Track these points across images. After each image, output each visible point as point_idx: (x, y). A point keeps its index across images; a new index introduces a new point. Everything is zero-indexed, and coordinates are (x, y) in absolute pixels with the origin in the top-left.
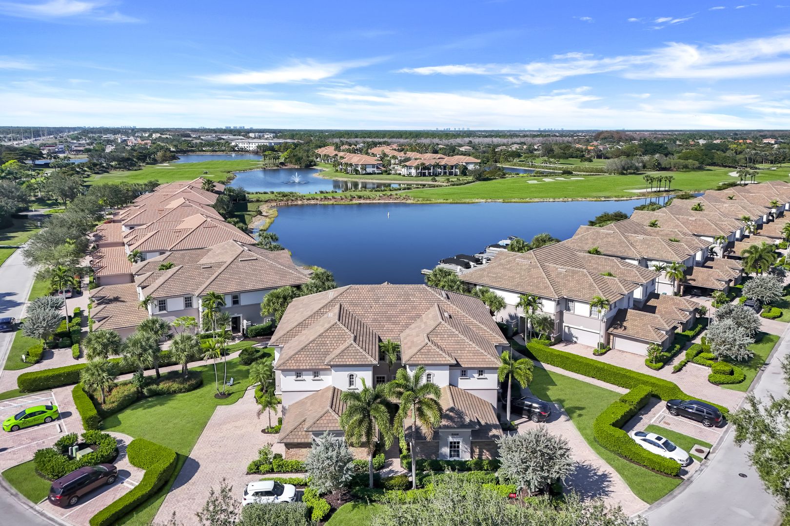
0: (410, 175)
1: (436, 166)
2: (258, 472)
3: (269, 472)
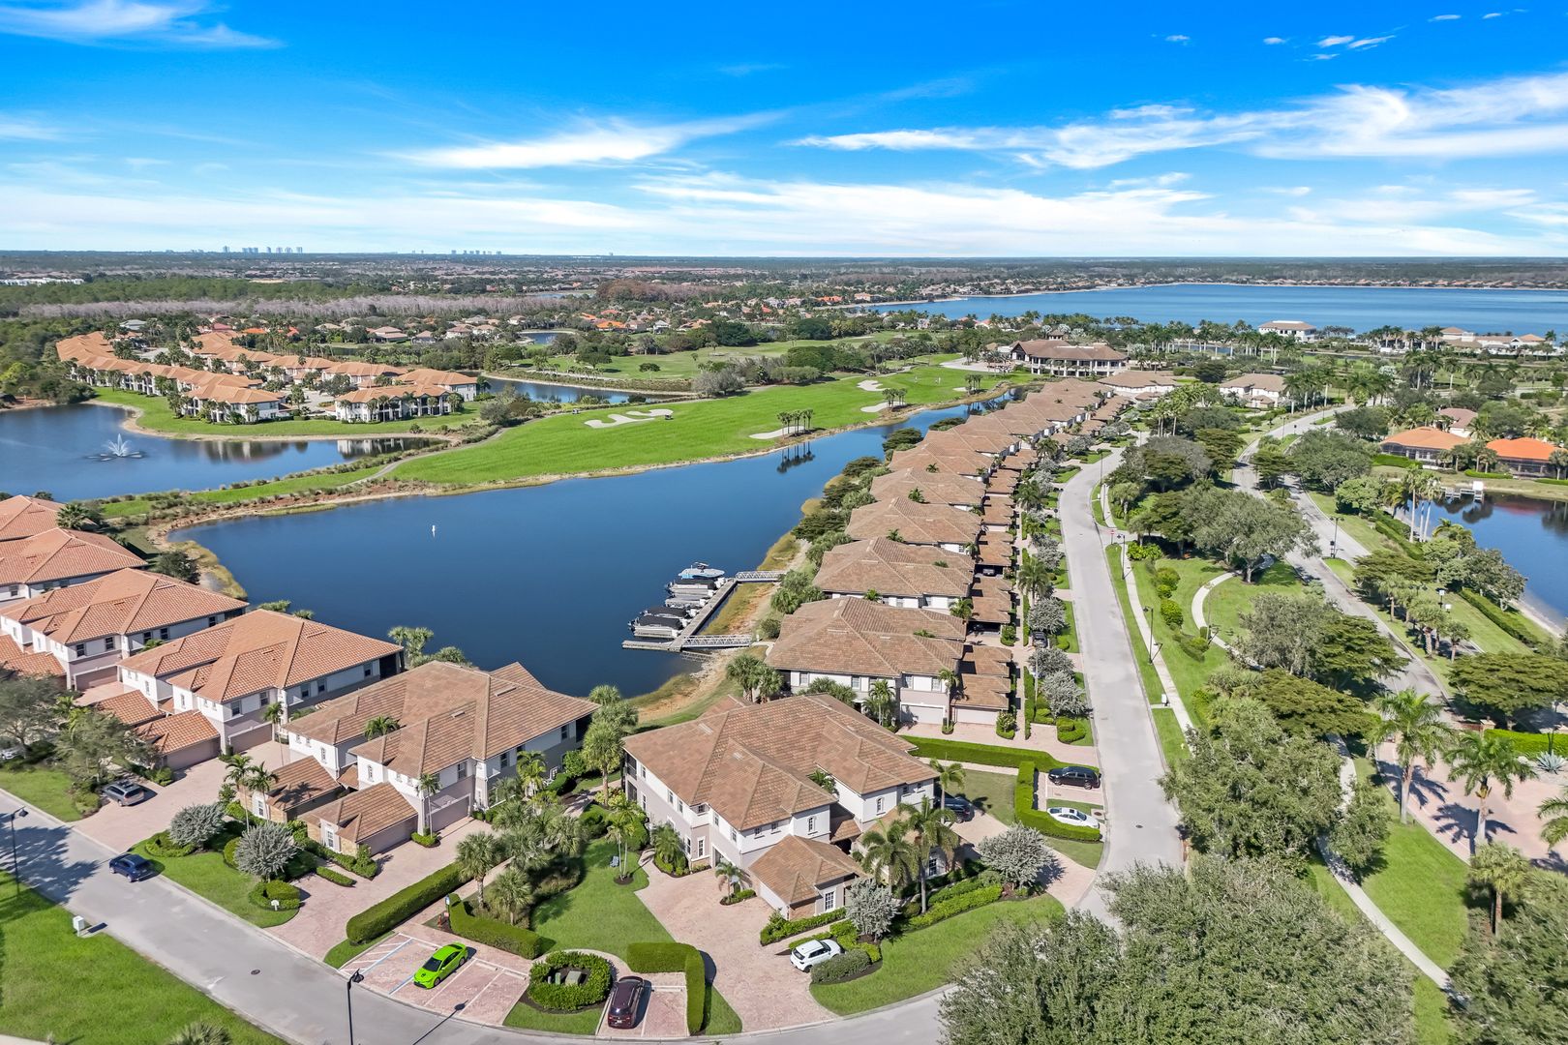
1: (408, 399)
2: (773, 941)
3: (783, 937)
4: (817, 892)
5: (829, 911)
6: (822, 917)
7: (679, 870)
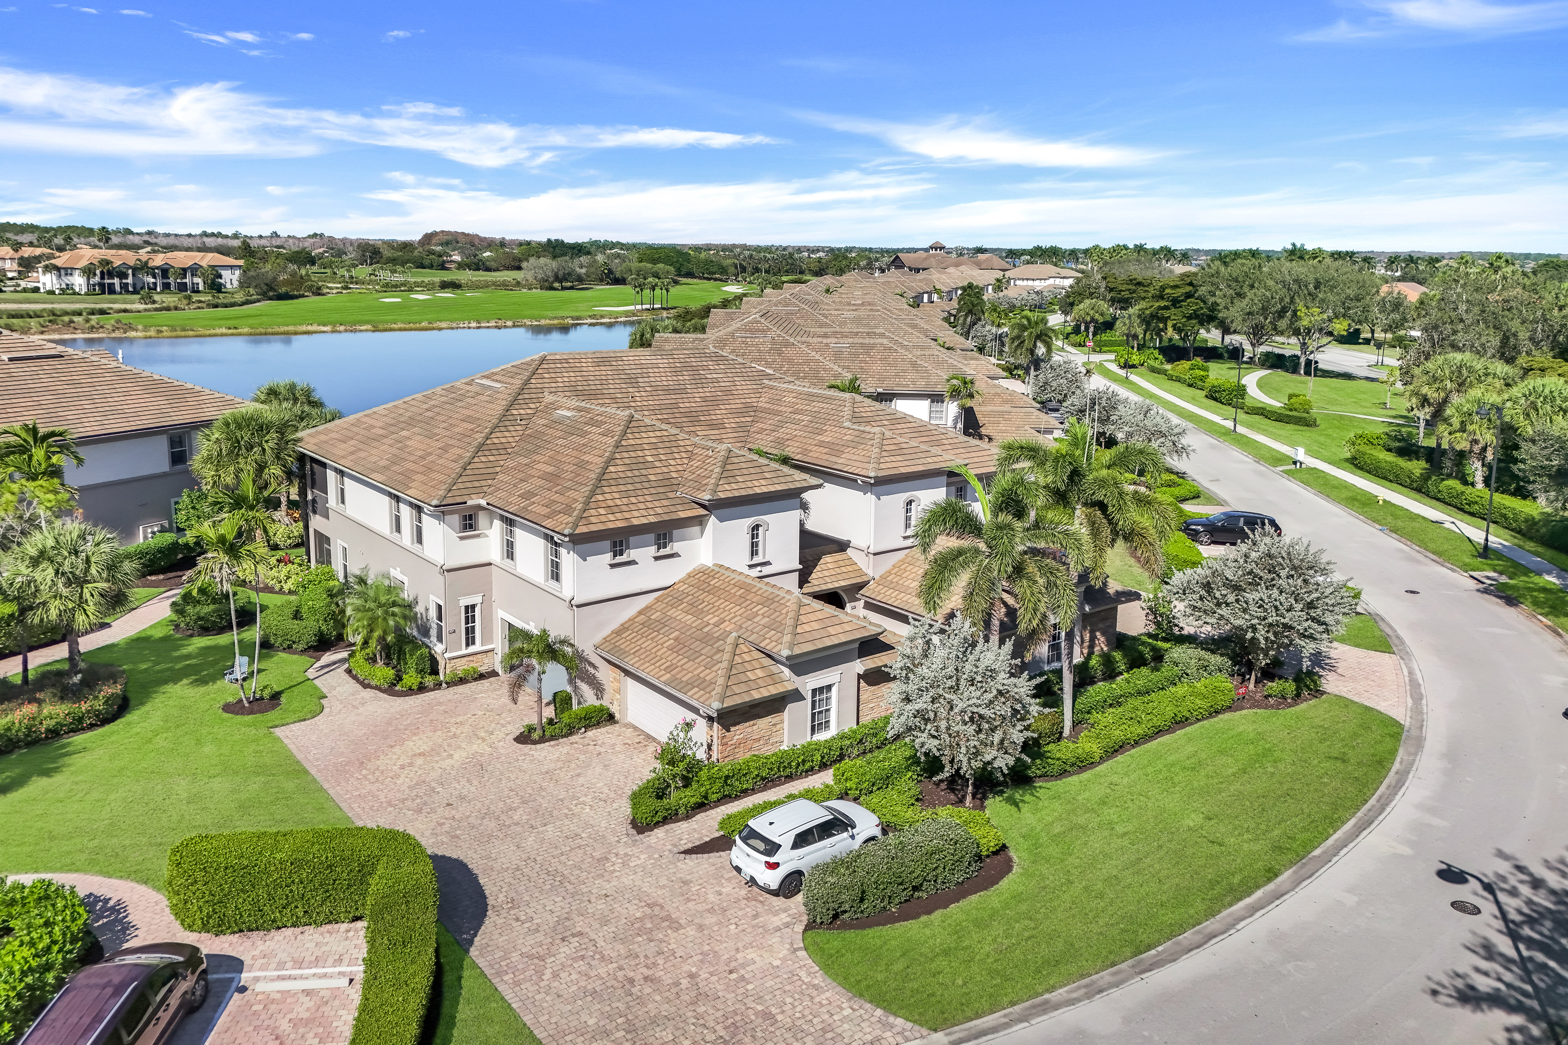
0: (69, 290)
1: (142, 269)
2: (670, 817)
3: (701, 806)
4: (788, 680)
5: (822, 736)
6: (808, 751)
7: (411, 679)
